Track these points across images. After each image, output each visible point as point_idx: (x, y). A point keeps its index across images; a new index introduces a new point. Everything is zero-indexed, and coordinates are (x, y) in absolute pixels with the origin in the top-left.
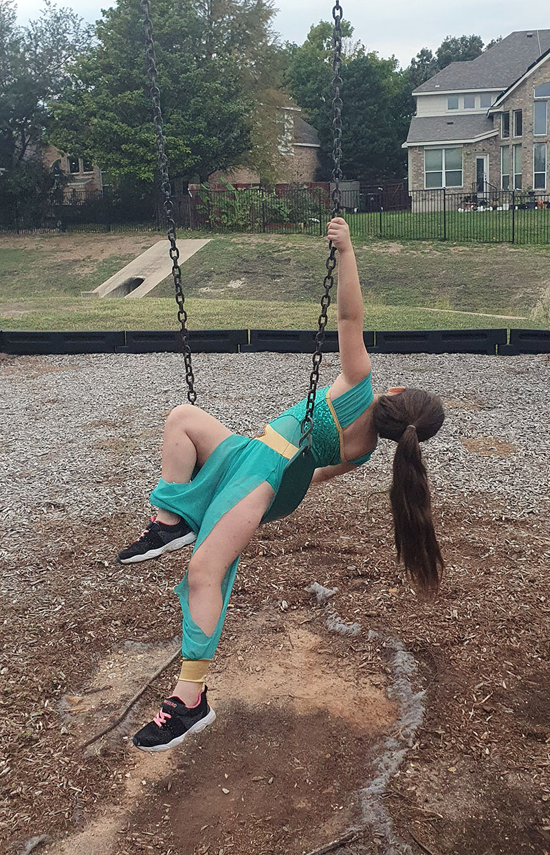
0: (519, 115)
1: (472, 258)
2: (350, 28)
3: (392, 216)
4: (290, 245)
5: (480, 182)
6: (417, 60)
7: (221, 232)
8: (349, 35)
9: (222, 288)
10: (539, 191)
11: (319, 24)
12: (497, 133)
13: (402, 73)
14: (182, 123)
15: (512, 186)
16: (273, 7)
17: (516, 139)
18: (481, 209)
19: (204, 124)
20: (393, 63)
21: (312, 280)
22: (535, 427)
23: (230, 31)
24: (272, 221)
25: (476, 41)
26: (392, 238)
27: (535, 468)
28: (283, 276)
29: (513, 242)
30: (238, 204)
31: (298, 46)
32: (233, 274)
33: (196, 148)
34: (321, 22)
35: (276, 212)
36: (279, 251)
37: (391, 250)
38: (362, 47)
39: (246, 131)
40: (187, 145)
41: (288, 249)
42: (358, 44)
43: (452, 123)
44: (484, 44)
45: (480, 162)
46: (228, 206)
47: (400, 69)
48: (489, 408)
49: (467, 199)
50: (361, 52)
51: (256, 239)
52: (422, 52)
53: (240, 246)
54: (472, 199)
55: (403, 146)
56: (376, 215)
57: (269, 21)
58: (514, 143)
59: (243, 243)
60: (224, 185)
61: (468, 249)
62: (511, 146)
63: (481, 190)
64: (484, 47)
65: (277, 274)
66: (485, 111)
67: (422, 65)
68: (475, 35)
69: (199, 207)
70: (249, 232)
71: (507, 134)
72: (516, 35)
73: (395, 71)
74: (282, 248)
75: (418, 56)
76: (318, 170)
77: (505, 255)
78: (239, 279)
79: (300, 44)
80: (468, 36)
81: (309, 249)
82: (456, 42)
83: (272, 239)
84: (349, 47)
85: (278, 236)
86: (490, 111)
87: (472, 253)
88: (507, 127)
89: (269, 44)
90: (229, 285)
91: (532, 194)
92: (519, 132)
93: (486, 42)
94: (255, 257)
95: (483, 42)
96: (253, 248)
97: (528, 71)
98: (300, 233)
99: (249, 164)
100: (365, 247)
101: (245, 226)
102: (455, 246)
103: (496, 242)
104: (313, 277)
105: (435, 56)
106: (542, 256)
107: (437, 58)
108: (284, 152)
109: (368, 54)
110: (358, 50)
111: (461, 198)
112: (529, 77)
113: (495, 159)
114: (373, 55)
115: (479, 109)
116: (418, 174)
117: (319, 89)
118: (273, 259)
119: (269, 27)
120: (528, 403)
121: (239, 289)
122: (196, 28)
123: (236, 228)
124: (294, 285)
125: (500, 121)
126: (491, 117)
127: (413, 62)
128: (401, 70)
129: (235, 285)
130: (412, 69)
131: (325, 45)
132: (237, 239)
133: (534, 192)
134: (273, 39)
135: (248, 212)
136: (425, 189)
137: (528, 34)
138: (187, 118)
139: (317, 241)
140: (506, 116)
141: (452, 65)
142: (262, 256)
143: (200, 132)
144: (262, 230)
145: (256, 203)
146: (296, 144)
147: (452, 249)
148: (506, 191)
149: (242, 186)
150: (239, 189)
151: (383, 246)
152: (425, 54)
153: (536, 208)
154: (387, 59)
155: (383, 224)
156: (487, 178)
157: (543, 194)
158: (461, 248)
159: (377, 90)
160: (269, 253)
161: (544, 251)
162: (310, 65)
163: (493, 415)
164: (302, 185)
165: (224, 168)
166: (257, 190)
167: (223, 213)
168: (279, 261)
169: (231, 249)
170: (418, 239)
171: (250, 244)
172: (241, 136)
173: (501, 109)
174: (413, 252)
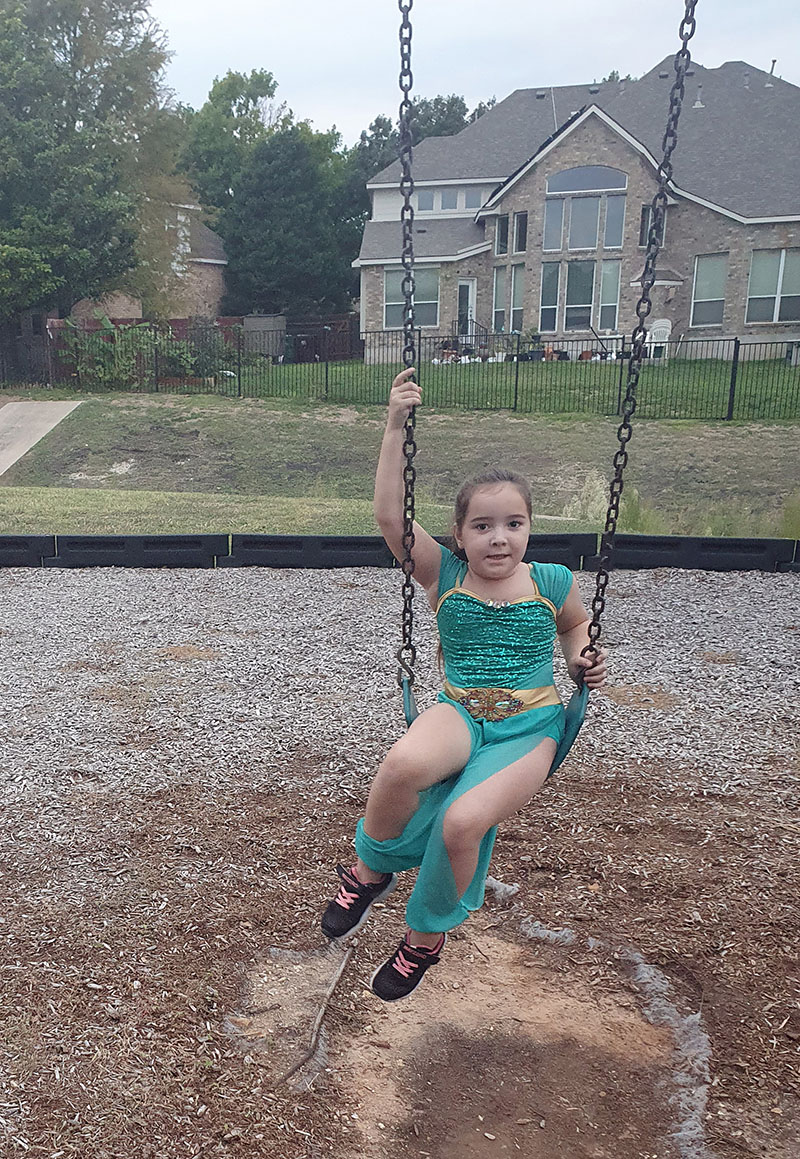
0: (523, 219)
1: (458, 432)
2: (272, 82)
3: (338, 368)
4: (196, 410)
5: (463, 320)
6: (369, 133)
7: (95, 391)
8: (271, 95)
9: (103, 474)
10: (544, 335)
11: (226, 76)
12: (489, 247)
13: (347, 153)
14: (38, 227)
15: (508, 328)
16: (166, 49)
17: (516, 256)
18: (465, 360)
19: (70, 229)
20: (333, 137)
21: (231, 463)
22: (691, 670)
23: (102, 86)
24: (168, 375)
25: (456, 105)
26: (343, 401)
27: (716, 726)
28: (188, 456)
29: (515, 409)
30: (119, 349)
31: (195, 110)
32: (118, 453)
33: (59, 265)
34: (230, 73)
35: (173, 361)
36: (180, 420)
37: (342, 419)
38: (288, 112)
39: (127, 239)
40: (46, 261)
41: (194, 416)
42: (283, 107)
43: (424, 231)
44: (467, 110)
45: (464, 290)
46: (104, 351)
47: (343, 147)
48: (613, 645)
49: (445, 345)
50: (287, 121)
51: (146, 402)
52: (378, 121)
53: (124, 412)
54: (451, 346)
55: (354, 265)
56: (320, 367)
57: (160, 71)
58: (513, 262)
59: (128, 408)
60: (98, 322)
61: (451, 419)
62: (509, 267)
63: (464, 331)
64: (469, 114)
65: (181, 453)
66: (472, 213)
67: (376, 142)
68: (456, 96)
69: (63, 353)
70: (138, 390)
71: (503, 249)
72: (522, 94)
73: (336, 150)
74: (185, 414)
75: (371, 128)
76: (223, 299)
77: (504, 427)
78: (126, 460)
79: (198, 107)
80: (445, 97)
81: (224, 416)
82: (427, 106)
83: (171, 401)
84: (269, 112)
85: (178, 396)
86: (480, 214)
87: (458, 425)
88: (504, 238)
89: (161, 106)
90: (112, 470)
91: (537, 338)
92: (522, 246)
93: (472, 107)
94: (147, 428)
95: (467, 107)
96: (144, 414)
97: (538, 153)
98: (208, 393)
99: (131, 291)
100: (304, 415)
101: (131, 381)
102: (433, 413)
103: (491, 409)
104: (231, 458)
105: (395, 127)
106: (554, 429)
107: (398, 131)
108: (182, 272)
109: (298, 124)
110: (282, 117)
111: (435, 344)
112: (541, 161)
113: (484, 285)
114: (304, 125)
115: (463, 210)
116: (374, 307)
117: (227, 177)
118: (173, 431)
119: (161, 80)
120: (662, 637)
121: (127, 476)
122: (56, 82)
123: (116, 385)
124: (206, 471)
125: (494, 229)
126: (481, 223)
127: (363, 137)
128: (345, 149)
129: (122, 469)
130: (361, 148)
131: (234, 109)
132: (119, 400)
133: (540, 337)
134: (166, 98)
135: (134, 361)
136: (385, 329)
137: (538, 93)
138: (45, 219)
139: (235, 405)
140: (504, 221)
141: (426, 143)
142: (157, 428)
143: (65, 241)
144: (154, 388)
145: (145, 347)
146: (195, 260)
147: (428, 418)
148: (499, 334)
149: (125, 321)
150: (122, 326)
151: (330, 413)
152: (381, 124)
153: (544, 359)
154: (325, 133)
155: (329, 381)
156: (472, 314)
157: (553, 339)
158: (441, 418)
159: (312, 179)
160: (167, 423)
161: (559, 422)
162: (213, 140)
163: (624, 655)
164: (212, 323)
165: (96, 295)
166: (146, 327)
167: (98, 363)
168: (181, 435)
169: (111, 415)
170: (379, 404)
171: (138, 408)
172: (121, 248)
173: (497, 211)
174: (374, 422)
